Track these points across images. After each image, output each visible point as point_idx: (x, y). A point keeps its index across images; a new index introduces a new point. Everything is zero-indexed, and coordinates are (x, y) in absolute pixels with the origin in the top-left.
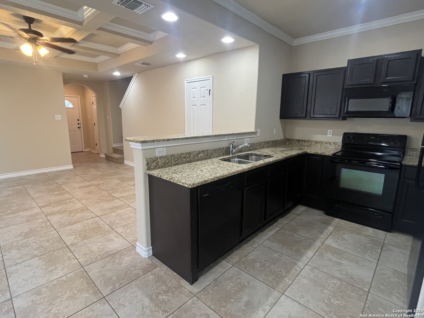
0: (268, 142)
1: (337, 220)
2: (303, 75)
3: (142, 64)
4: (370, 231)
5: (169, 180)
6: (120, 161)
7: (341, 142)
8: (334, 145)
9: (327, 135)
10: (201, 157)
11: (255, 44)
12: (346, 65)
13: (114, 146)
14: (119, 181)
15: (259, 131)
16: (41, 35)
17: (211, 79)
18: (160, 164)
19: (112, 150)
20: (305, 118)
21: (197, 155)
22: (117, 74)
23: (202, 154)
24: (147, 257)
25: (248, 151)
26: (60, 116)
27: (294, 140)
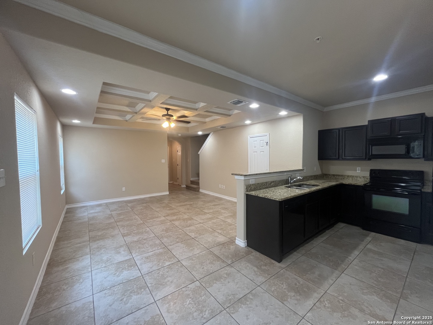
0: (311, 176)
1: (373, 234)
2: (334, 131)
3: (221, 127)
4: (402, 242)
5: (264, 197)
6: (197, 190)
7: (369, 176)
8: (363, 178)
9: (357, 171)
10: (273, 185)
11: (300, 114)
12: (367, 124)
13: (191, 179)
14: (203, 203)
15: (305, 168)
16: (172, 116)
17: (268, 135)
18: (252, 188)
19: (190, 182)
20: (338, 159)
21: (270, 184)
22: (200, 133)
23: (273, 184)
24: (244, 246)
25: (299, 182)
26: (164, 160)
27: (330, 175)
